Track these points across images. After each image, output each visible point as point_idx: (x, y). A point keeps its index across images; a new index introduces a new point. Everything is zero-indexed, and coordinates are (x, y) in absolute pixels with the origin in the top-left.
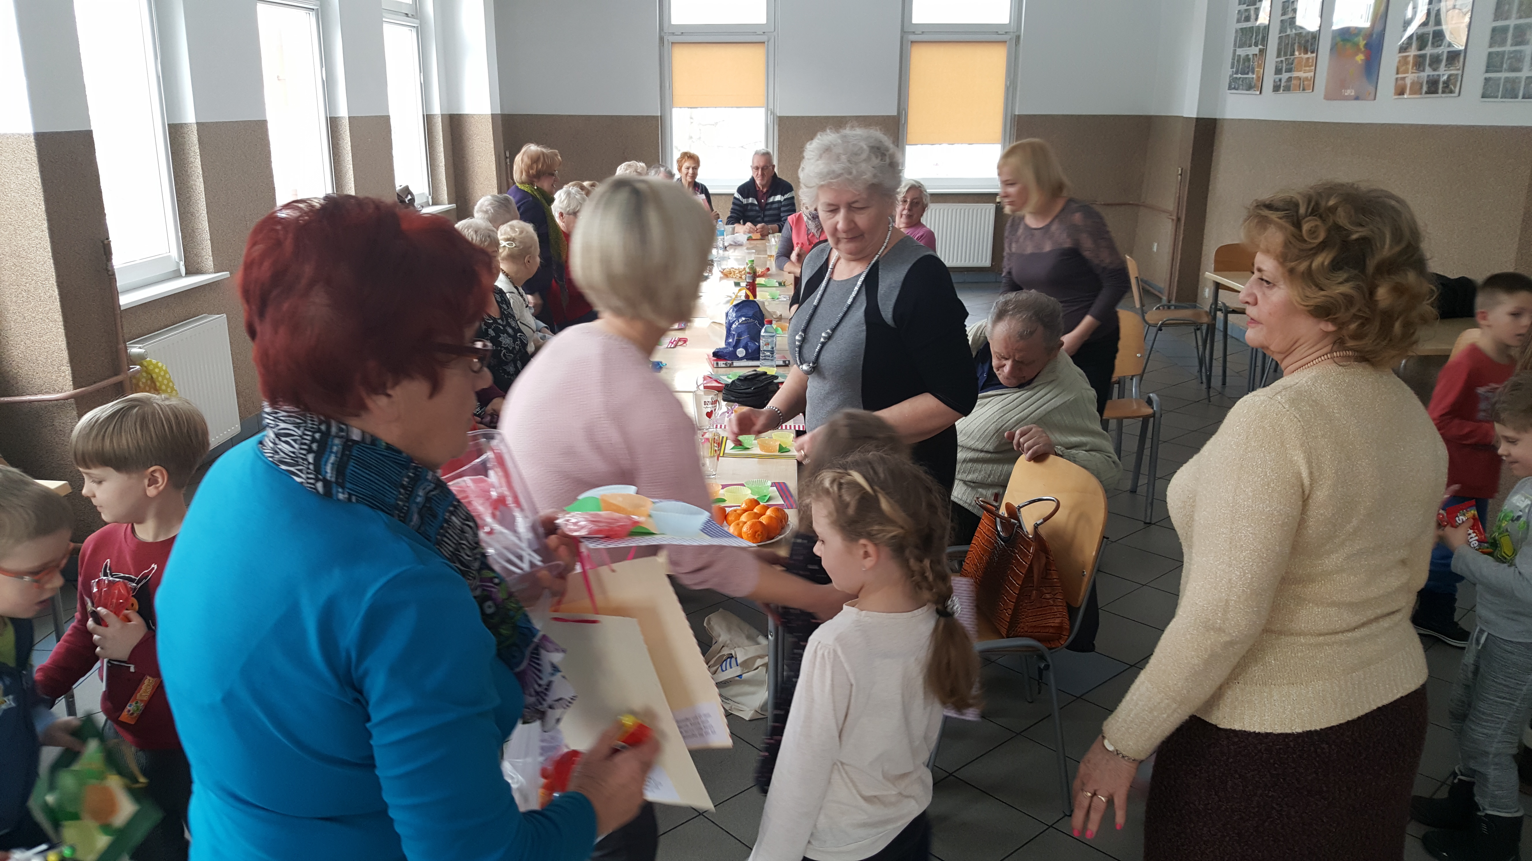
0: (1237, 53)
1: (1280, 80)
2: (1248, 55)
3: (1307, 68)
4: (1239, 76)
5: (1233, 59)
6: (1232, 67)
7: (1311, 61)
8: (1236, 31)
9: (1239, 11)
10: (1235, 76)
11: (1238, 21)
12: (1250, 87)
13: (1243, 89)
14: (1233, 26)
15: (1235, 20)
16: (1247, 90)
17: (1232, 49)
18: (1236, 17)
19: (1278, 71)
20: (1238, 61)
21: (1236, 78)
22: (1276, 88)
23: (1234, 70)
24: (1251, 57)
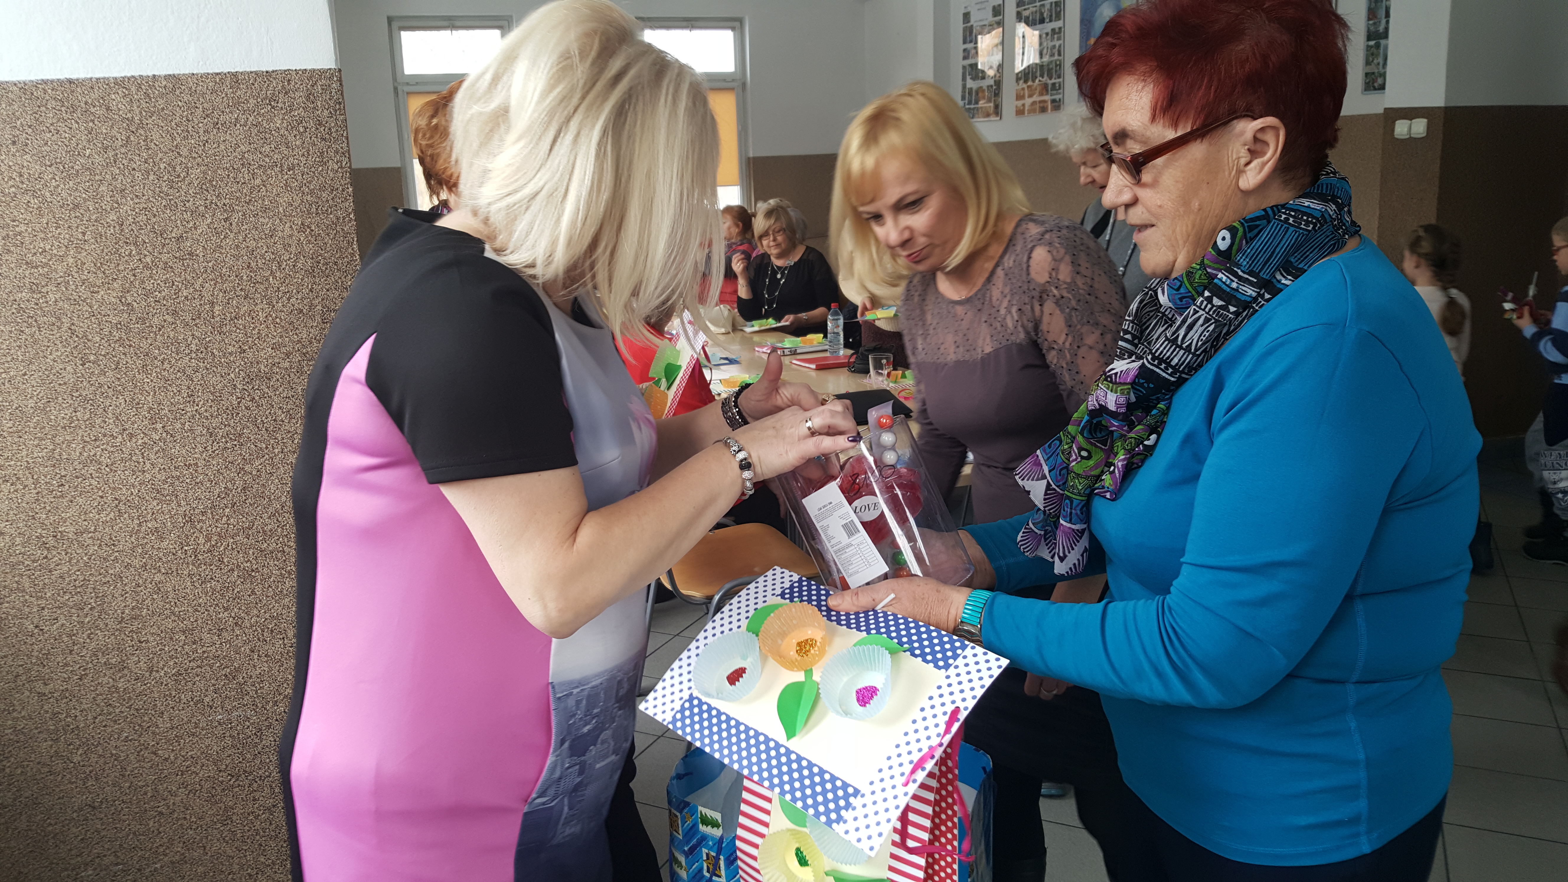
0: (968, 86)
1: (1024, 105)
2: (981, 87)
3: (1055, 92)
4: (972, 106)
5: (964, 91)
6: (963, 98)
7: (1057, 85)
8: (964, 67)
9: (965, 50)
10: (967, 106)
11: (965, 58)
12: (988, 115)
13: (979, 117)
14: (958, 64)
15: (962, 58)
16: (984, 117)
17: (960, 83)
18: (961, 55)
19: (1019, 97)
20: (970, 93)
21: (970, 109)
22: (1020, 112)
23: (967, 102)
24: (985, 88)
